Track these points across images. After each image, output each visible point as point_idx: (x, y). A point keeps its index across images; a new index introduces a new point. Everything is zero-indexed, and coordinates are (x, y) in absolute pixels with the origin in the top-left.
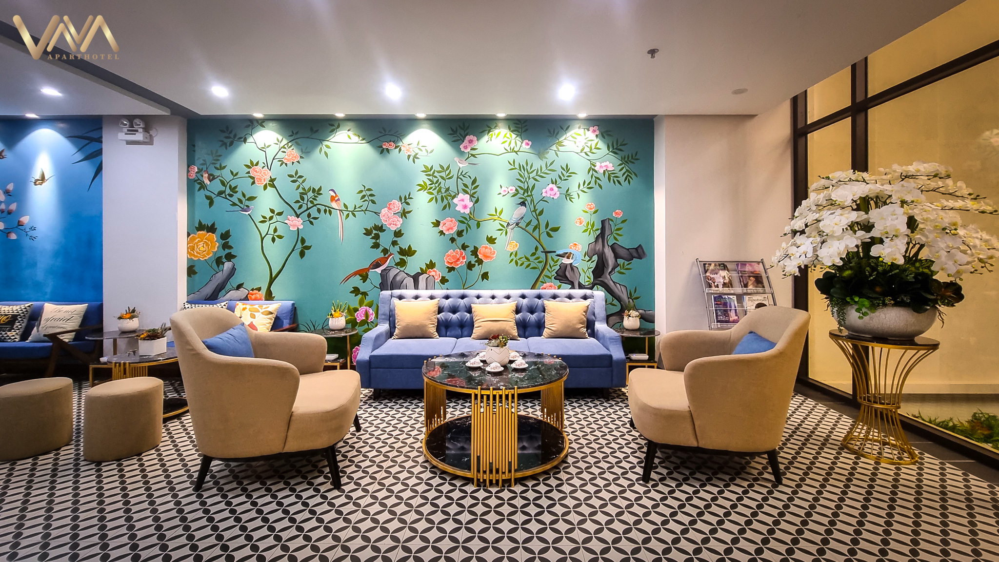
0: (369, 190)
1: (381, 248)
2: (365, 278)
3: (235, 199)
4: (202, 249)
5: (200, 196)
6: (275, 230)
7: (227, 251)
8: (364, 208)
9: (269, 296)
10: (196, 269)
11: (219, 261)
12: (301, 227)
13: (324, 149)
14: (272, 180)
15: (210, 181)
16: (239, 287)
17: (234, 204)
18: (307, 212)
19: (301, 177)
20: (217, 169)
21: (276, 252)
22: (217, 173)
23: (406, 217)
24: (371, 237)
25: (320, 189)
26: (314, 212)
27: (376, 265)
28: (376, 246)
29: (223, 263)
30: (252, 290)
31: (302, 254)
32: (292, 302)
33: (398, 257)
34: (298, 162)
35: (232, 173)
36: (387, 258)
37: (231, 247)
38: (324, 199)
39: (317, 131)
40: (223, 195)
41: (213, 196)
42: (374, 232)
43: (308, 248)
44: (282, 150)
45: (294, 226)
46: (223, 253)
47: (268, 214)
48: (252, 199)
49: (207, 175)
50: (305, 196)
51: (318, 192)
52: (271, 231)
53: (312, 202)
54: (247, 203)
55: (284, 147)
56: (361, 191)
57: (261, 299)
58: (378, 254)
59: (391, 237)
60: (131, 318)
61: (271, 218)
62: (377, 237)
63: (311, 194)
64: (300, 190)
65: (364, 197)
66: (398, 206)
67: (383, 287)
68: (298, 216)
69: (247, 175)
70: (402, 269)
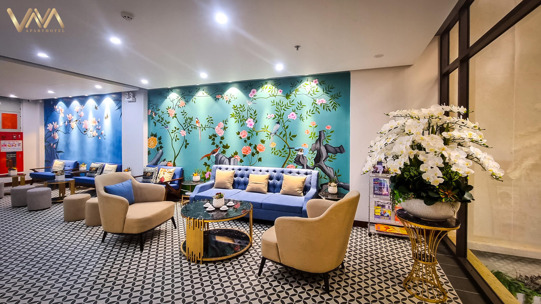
0: (211, 118)
1: (215, 145)
2: (209, 159)
3: (163, 123)
4: (152, 144)
5: (152, 121)
6: (176, 136)
7: (161, 145)
8: (209, 126)
9: (174, 165)
10: (151, 152)
11: (158, 149)
12: (185, 135)
13: (194, 100)
14: (175, 115)
15: (155, 116)
16: (164, 160)
17: (163, 125)
18: (188, 128)
19: (185, 113)
20: (157, 110)
21: (177, 145)
22: (157, 112)
23: (225, 130)
24: (211, 139)
25: (192, 118)
26: (190, 128)
27: (213, 152)
28: (213, 144)
29: (159, 150)
30: (169, 162)
31: (186, 147)
32: (181, 168)
33: (222, 149)
34: (184, 106)
35: (162, 112)
36: (218, 149)
37: (162, 143)
38: (193, 122)
39: (191, 92)
40: (159, 122)
41: (156, 122)
42: (213, 137)
43: (188, 144)
44: (179, 101)
45: (183, 134)
46: (159, 146)
47: (174, 129)
48: (168, 123)
49: (154, 113)
50: (187, 121)
51: (191, 119)
52: (175, 137)
53: (189, 124)
54: (167, 125)
55: (179, 100)
56: (208, 118)
57: (171, 166)
58: (214, 148)
59: (220, 140)
60: (128, 171)
61: (175, 131)
62: (214, 140)
63: (189, 120)
64: (185, 119)
65: (208, 121)
66: (222, 125)
67: (216, 163)
68: (184, 130)
69: (167, 113)
70: (224, 155)
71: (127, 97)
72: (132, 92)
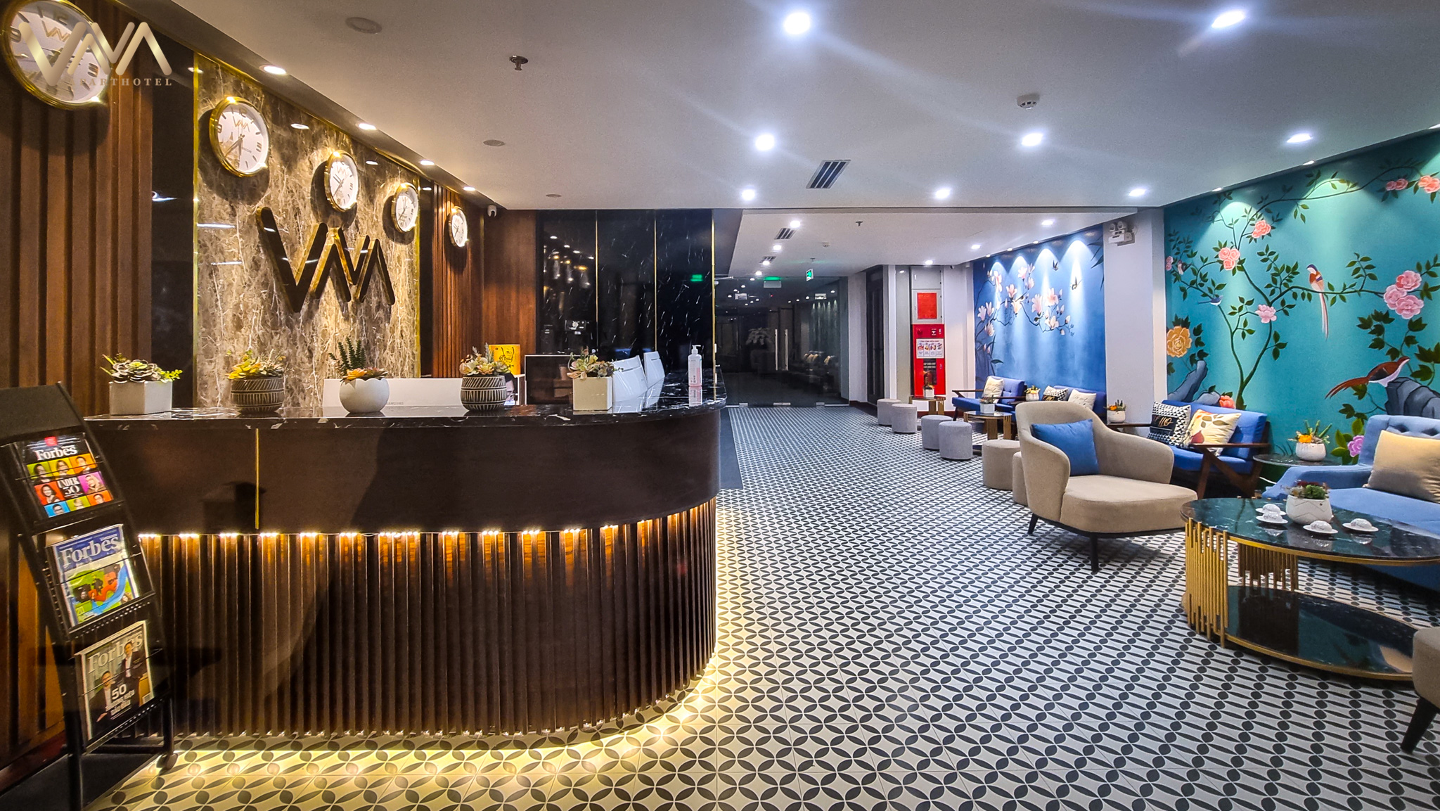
0: (1365, 259)
1: (1386, 349)
2: (1361, 393)
3: (1205, 289)
4: (1178, 345)
5: (1176, 286)
6: (1245, 324)
7: (1200, 348)
8: (1357, 288)
9: (1240, 405)
10: (1174, 366)
11: (1193, 360)
12: (1274, 319)
13: (1301, 210)
14: (1241, 262)
15: (1184, 271)
16: (1211, 390)
17: (1205, 295)
18: (1281, 299)
19: (1272, 253)
20: (1189, 256)
21: (1247, 350)
22: (1189, 261)
23: (1429, 297)
24: (1369, 330)
25: (1296, 266)
26: (1288, 298)
27: (1379, 373)
28: (1378, 344)
29: (1196, 362)
30: (1224, 395)
31: (1276, 354)
32: (1261, 414)
33: (1417, 364)
34: (1269, 234)
35: (1202, 258)
36: (1398, 364)
37: (1202, 344)
38: (1300, 280)
39: (1291, 188)
40: (1195, 286)
41: (1187, 287)
42: (1375, 323)
43: (1283, 346)
44: (1251, 222)
45: (1266, 317)
46: (1196, 351)
47: (1238, 304)
48: (1221, 287)
49: (1180, 265)
50: (1278, 278)
51: (1293, 271)
52: (1241, 326)
53: (1286, 285)
54: (1217, 292)
55: (1252, 219)
56: (1353, 263)
57: (1231, 407)
58: (1382, 357)
59: (1404, 331)
60: (1117, 410)
61: (1241, 308)
62: (1379, 330)
63: (1284, 275)
64: (1272, 271)
65: (1357, 271)
66: (1415, 279)
67: (1391, 408)
68: (1270, 304)
69: (1216, 260)
70: (1425, 383)
71: (1114, 233)
72: (1122, 219)
